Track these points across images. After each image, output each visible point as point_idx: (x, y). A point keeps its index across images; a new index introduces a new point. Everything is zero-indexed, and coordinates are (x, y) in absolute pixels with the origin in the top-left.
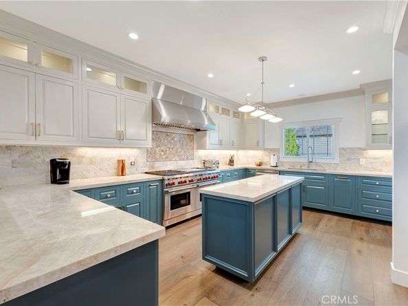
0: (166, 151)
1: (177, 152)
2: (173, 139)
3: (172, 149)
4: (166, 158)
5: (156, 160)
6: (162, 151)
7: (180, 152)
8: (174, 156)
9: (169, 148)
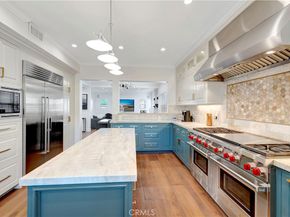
0: (247, 107)
1: (267, 108)
2: (260, 87)
3: (258, 103)
4: (248, 116)
5: (235, 117)
6: (243, 106)
7: (275, 108)
8: (261, 116)
9: (252, 102)
